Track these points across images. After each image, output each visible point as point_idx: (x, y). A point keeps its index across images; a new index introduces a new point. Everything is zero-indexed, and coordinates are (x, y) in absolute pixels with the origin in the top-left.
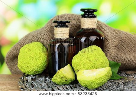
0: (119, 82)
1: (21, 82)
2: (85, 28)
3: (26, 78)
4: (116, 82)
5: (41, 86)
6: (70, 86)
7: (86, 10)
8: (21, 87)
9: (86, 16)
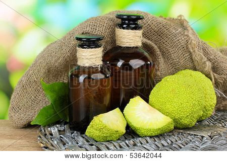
0: (204, 135)
1: (42, 136)
2: (124, 46)
3: (49, 129)
4: (198, 135)
5: (78, 143)
6: (126, 143)
7: (125, 17)
8: (44, 145)
9: (124, 26)
